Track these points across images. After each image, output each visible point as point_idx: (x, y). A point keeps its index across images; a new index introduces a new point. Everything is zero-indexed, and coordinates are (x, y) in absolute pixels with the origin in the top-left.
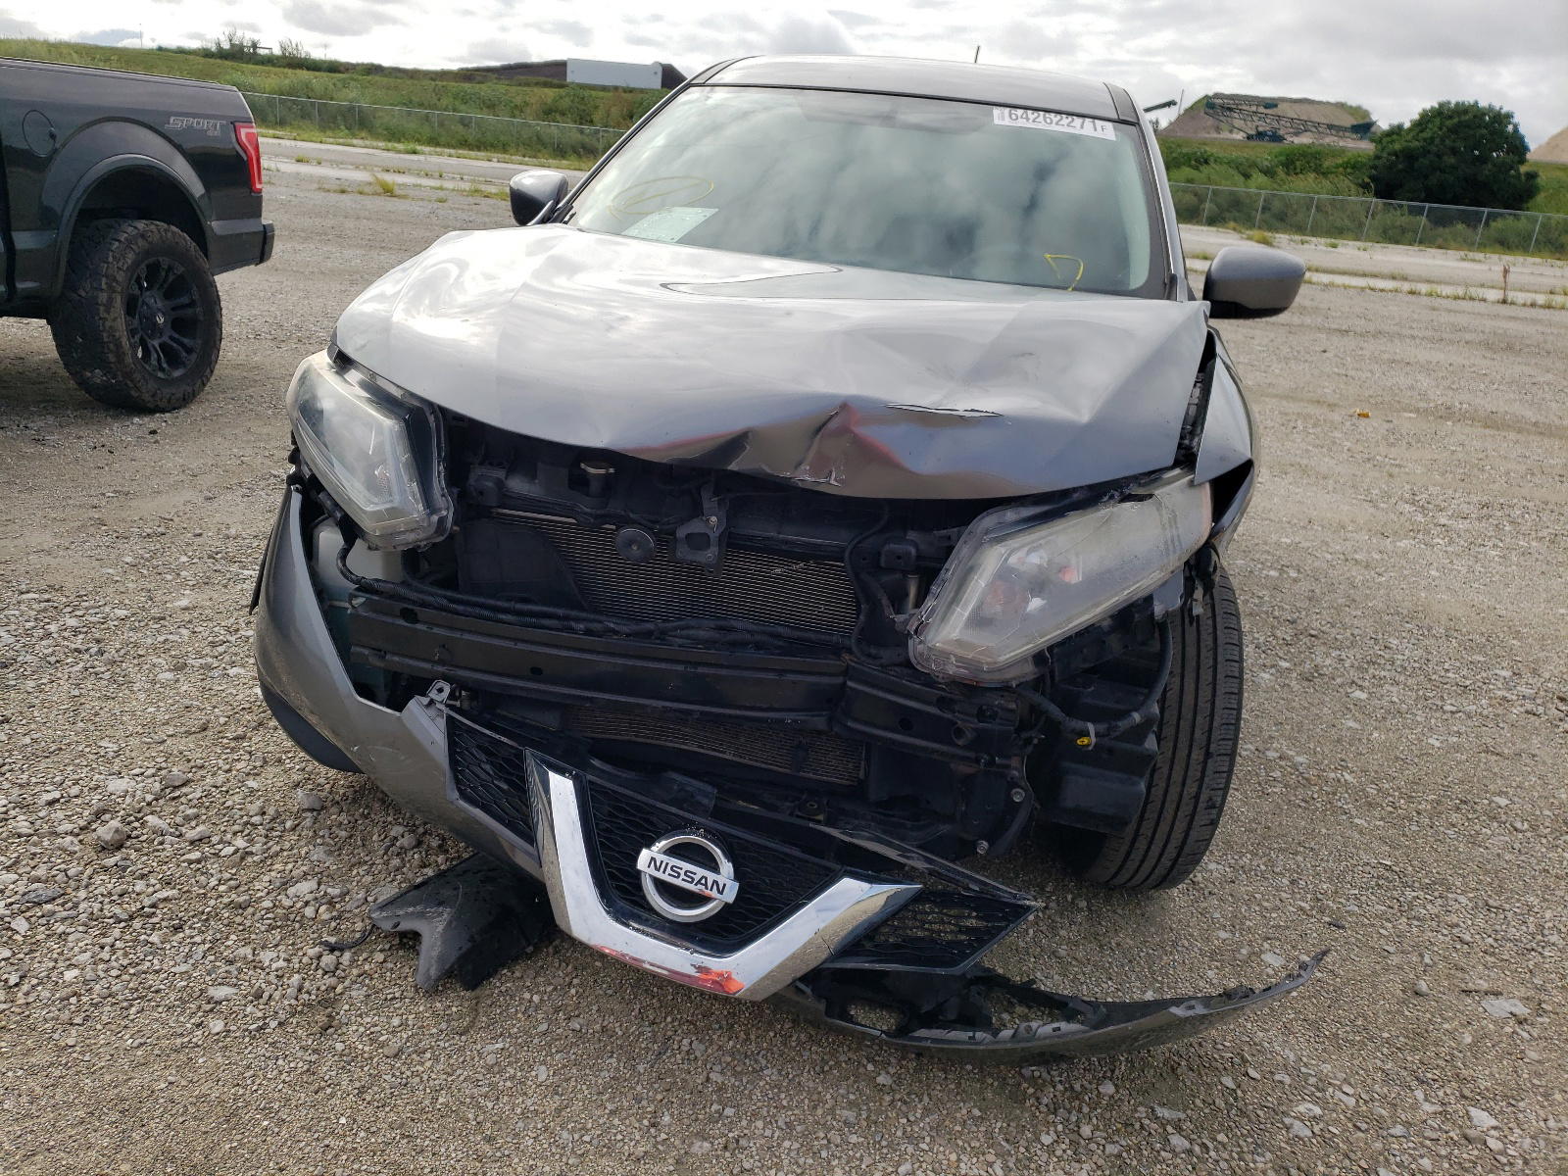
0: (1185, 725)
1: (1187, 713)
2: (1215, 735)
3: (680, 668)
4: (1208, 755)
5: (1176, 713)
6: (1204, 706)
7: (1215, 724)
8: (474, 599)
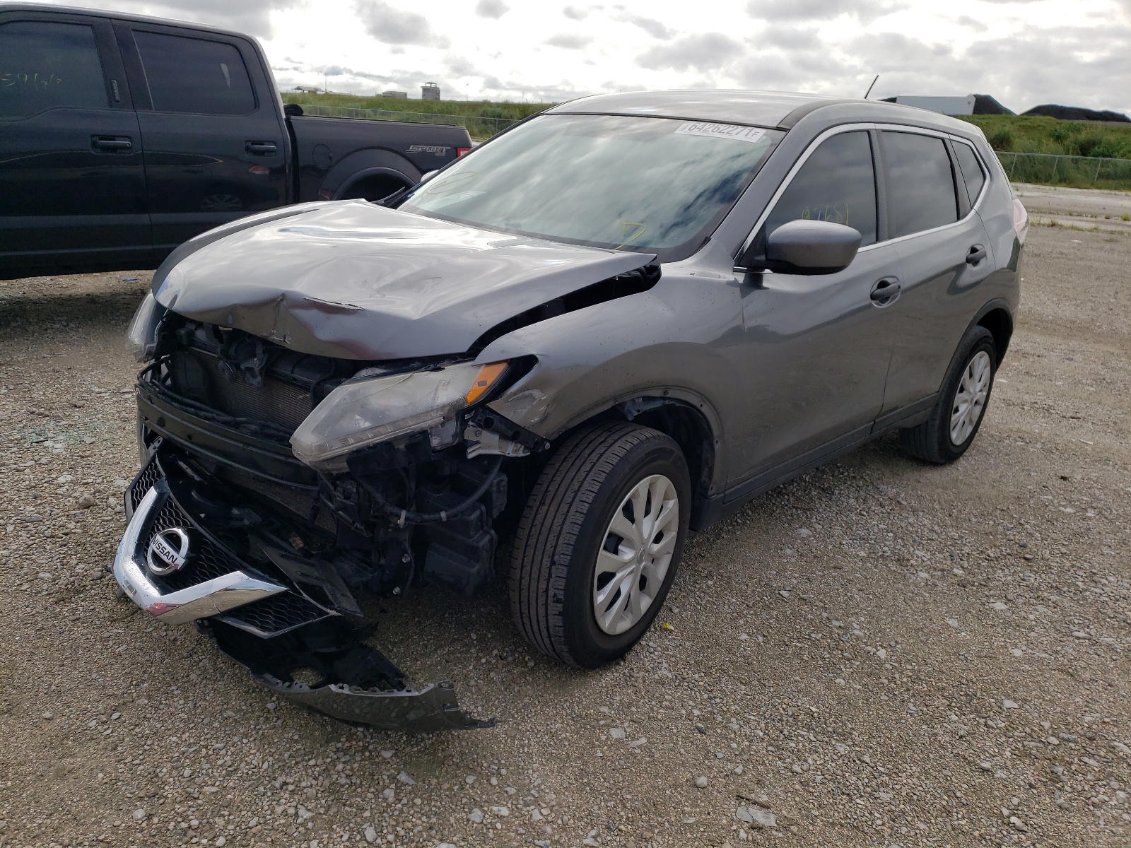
0: (542, 538)
1: (545, 531)
2: (559, 549)
3: (241, 445)
4: (553, 563)
5: (538, 530)
6: (556, 529)
7: (559, 542)
8: (176, 396)
